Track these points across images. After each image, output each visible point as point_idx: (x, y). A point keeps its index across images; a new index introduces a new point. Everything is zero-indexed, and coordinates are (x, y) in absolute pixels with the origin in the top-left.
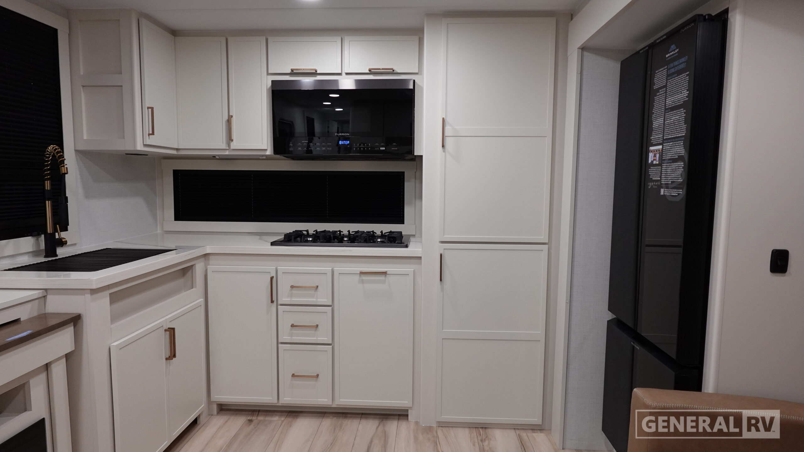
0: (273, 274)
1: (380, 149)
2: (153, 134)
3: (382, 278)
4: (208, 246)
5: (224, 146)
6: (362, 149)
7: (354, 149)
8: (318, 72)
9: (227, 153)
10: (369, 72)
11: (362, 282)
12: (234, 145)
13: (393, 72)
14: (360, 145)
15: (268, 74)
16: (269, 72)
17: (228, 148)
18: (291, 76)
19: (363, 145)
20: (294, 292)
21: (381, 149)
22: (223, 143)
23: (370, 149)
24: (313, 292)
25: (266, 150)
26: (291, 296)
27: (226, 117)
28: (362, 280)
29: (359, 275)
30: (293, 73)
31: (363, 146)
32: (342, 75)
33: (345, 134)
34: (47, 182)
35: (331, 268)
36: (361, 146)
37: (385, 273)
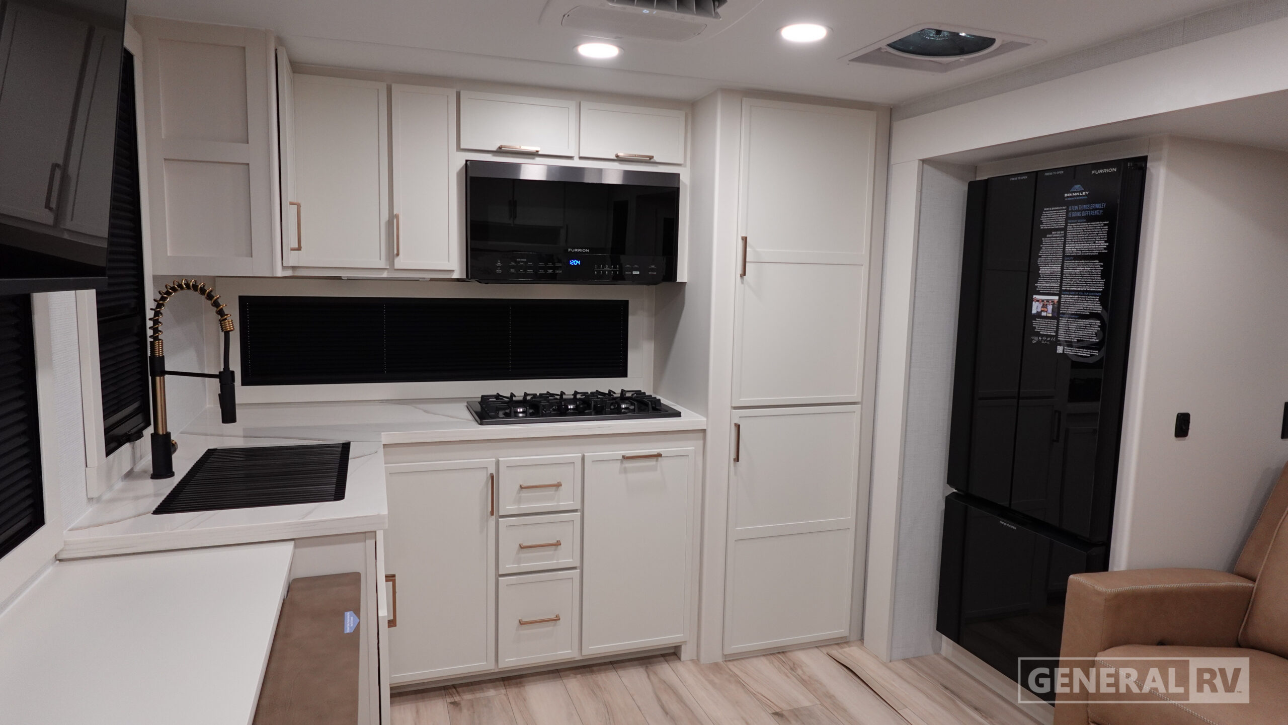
0: (492, 470)
1: (632, 273)
2: (299, 249)
3: (651, 463)
4: (383, 433)
5: (382, 264)
6: (607, 272)
7: (596, 272)
8: (540, 153)
9: (385, 275)
10: (616, 158)
11: (625, 471)
12: (401, 262)
13: (649, 160)
14: (604, 267)
15: (459, 149)
16: (462, 147)
17: (388, 267)
18: (494, 156)
19: (608, 267)
20: (523, 495)
21: (634, 273)
22: (380, 259)
23: (618, 273)
24: (553, 492)
25: (452, 271)
26: (519, 501)
27: (385, 216)
28: (625, 468)
29: (620, 461)
30: (500, 151)
31: (609, 269)
32: (573, 160)
33: (583, 250)
34: (158, 343)
35: (580, 455)
36: (605, 269)
37: (659, 455)
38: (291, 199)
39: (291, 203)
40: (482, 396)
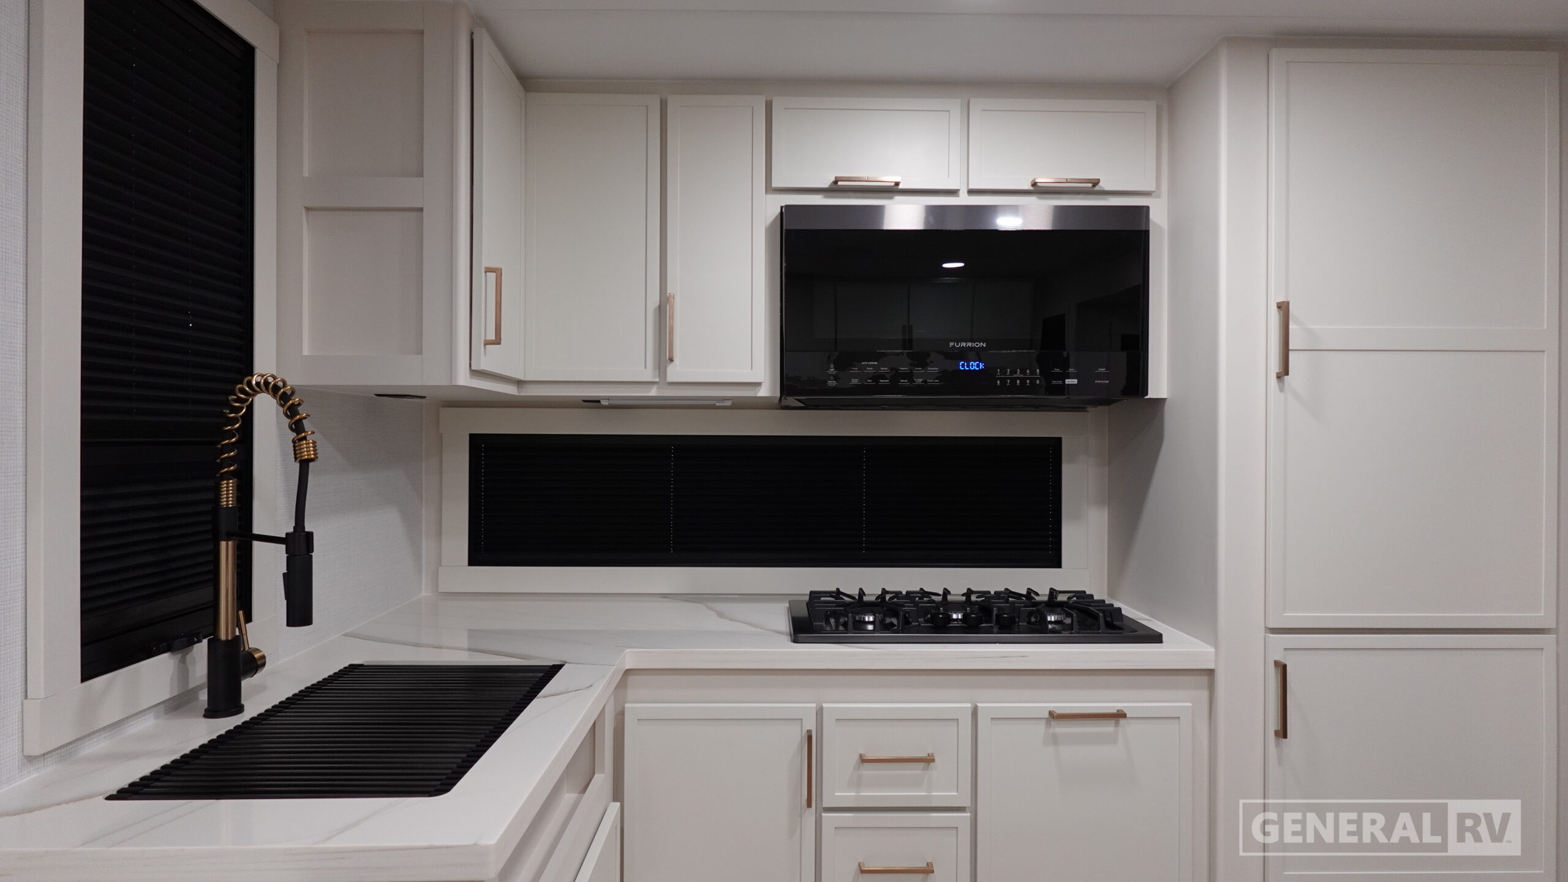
0: (810, 724)
1: (1064, 382)
2: (497, 341)
3: (1107, 728)
4: (627, 650)
5: (648, 375)
6: (1018, 382)
7: (998, 382)
8: (901, 187)
9: (653, 392)
10: (1032, 188)
11: (1055, 740)
12: (677, 372)
13: (1093, 187)
14: (1013, 372)
15: (770, 189)
16: (776, 184)
17: (657, 380)
18: (826, 197)
19: (1021, 373)
20: (865, 772)
21: (1068, 381)
22: (645, 368)
23: (1038, 382)
24: (920, 772)
25: (759, 384)
26: (858, 783)
27: (654, 300)
28: (1055, 736)
29: (1044, 722)
30: (835, 188)
31: (1022, 376)
32: (958, 196)
33: (974, 345)
34: (228, 484)
35: (969, 705)
36: (1015, 376)
37: (1120, 715)
38: (486, 263)
39: (488, 270)
40: (811, 592)
